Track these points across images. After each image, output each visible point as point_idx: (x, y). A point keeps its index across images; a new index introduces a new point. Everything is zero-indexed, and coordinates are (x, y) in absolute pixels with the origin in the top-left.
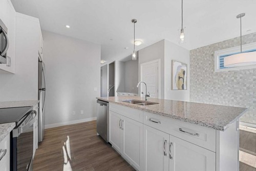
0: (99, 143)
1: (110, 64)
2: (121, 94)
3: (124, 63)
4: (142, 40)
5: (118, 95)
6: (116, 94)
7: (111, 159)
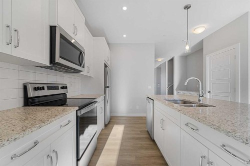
0: (146, 138)
1: (169, 61)
2: (181, 92)
3: (185, 58)
4: (205, 25)
5: (177, 94)
6: (175, 92)
7: (153, 157)
